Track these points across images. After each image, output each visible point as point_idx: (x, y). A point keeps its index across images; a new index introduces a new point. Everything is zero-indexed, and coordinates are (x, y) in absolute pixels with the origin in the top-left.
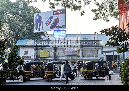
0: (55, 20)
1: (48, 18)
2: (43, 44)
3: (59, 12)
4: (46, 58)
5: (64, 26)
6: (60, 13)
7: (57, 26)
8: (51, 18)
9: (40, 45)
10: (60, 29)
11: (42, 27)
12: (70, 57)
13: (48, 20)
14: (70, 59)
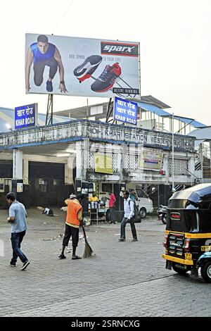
0: (109, 69)
1: (81, 57)
2: (102, 134)
3: (120, 49)
4: (106, 176)
5: (138, 90)
6: (125, 53)
7: (115, 85)
8: (95, 60)
9: (95, 135)
10: (125, 96)
11: (62, 82)
12: (151, 175)
13: (84, 65)
14: (151, 180)
